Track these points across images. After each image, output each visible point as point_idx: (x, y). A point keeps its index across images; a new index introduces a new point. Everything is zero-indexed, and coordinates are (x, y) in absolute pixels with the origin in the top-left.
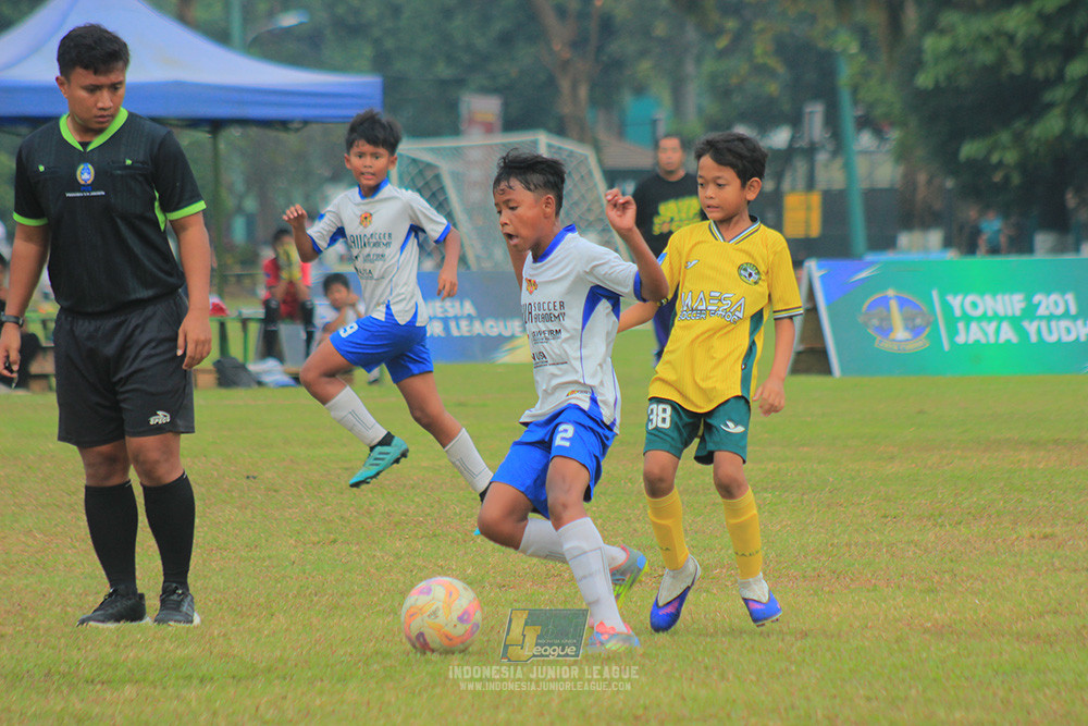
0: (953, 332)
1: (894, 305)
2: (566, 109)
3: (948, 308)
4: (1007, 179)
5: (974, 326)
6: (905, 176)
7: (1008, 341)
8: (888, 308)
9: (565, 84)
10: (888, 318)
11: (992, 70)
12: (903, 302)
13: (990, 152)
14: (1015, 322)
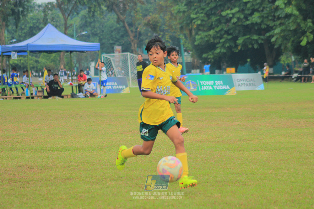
0: (201, 88)
1: (191, 83)
2: (133, 48)
3: (200, 83)
4: (211, 60)
5: (205, 87)
6: (193, 60)
7: (211, 89)
8: (190, 84)
9: (133, 44)
10: (189, 85)
11: (208, 41)
12: (192, 82)
13: (208, 56)
14: (212, 86)
